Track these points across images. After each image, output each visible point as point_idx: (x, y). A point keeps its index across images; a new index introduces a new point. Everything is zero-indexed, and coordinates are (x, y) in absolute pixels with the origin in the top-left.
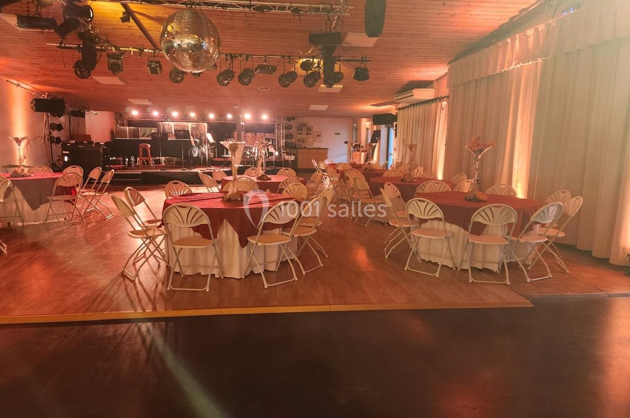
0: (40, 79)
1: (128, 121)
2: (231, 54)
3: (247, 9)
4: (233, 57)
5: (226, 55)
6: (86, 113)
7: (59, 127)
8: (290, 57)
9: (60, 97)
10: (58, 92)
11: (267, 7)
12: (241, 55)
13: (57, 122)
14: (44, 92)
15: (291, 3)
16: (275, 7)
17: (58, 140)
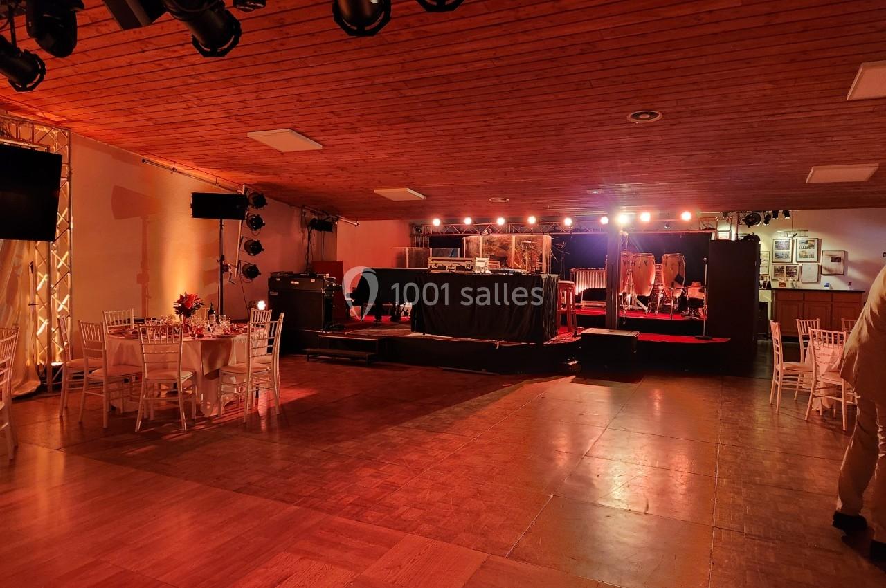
1: (429, 236)
6: (338, 223)
7: (256, 248)
17: (254, 271)
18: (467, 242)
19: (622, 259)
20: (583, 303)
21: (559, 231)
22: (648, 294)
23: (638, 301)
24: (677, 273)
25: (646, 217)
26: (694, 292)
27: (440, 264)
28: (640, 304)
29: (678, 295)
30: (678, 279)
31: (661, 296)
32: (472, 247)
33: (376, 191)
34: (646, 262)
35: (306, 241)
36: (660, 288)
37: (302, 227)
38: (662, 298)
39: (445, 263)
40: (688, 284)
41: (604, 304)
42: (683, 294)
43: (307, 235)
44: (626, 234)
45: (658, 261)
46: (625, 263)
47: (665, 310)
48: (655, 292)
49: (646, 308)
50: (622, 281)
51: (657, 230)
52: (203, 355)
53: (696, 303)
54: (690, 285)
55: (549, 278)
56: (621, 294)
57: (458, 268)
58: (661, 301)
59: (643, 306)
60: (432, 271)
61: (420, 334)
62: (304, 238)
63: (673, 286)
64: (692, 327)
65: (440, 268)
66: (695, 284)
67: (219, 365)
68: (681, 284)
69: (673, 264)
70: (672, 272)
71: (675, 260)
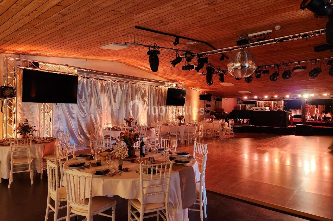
0: (202, 87)
1: (243, 101)
2: (277, 65)
3: (274, 42)
4: (278, 65)
5: (275, 65)
6: (222, 99)
7: (209, 106)
8: (316, 60)
9: (210, 93)
10: (210, 92)
11: (285, 39)
12: (283, 64)
13: (209, 104)
14: (205, 92)
15: (299, 33)
16: (290, 38)
17: (208, 111)
18: (258, 103)
19: (306, 106)
20: (293, 119)
21: (284, 99)
22: (314, 116)
23: (311, 118)
24: (323, 110)
25: (313, 95)
26: (328, 115)
27: (256, 109)
28: (312, 119)
29: (323, 116)
30: (323, 112)
31: (318, 116)
32: (260, 104)
33: (239, 92)
34: (313, 107)
35: (215, 104)
36: (318, 114)
37: (214, 100)
38: (319, 117)
39: (257, 109)
40: (326, 113)
41: (301, 119)
42: (325, 116)
43: (215, 102)
44: (307, 100)
45: (317, 107)
46: (307, 108)
47: (319, 120)
48: (316, 115)
49: (314, 120)
50: (306, 113)
51: (316, 98)
52: (221, 126)
53: (329, 118)
54: (327, 113)
55: (287, 112)
56: (306, 116)
57: (261, 110)
58: (318, 118)
59: (313, 119)
60: (254, 111)
61: (252, 126)
62: (214, 103)
63: (322, 114)
64: (328, 124)
65: (256, 110)
66: (328, 113)
67: (223, 128)
68: (324, 113)
69: (321, 108)
70: (321, 110)
71: (322, 107)
